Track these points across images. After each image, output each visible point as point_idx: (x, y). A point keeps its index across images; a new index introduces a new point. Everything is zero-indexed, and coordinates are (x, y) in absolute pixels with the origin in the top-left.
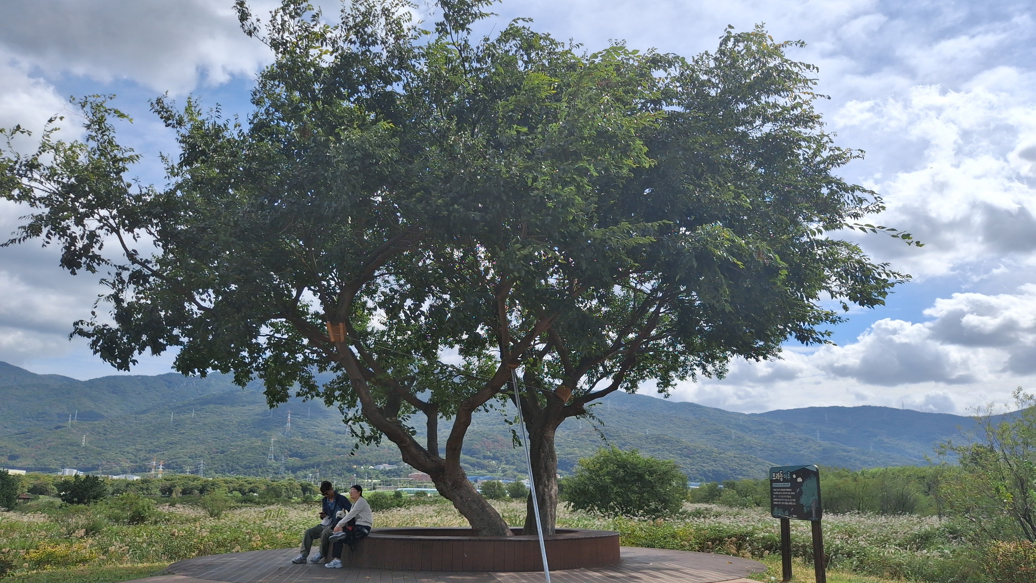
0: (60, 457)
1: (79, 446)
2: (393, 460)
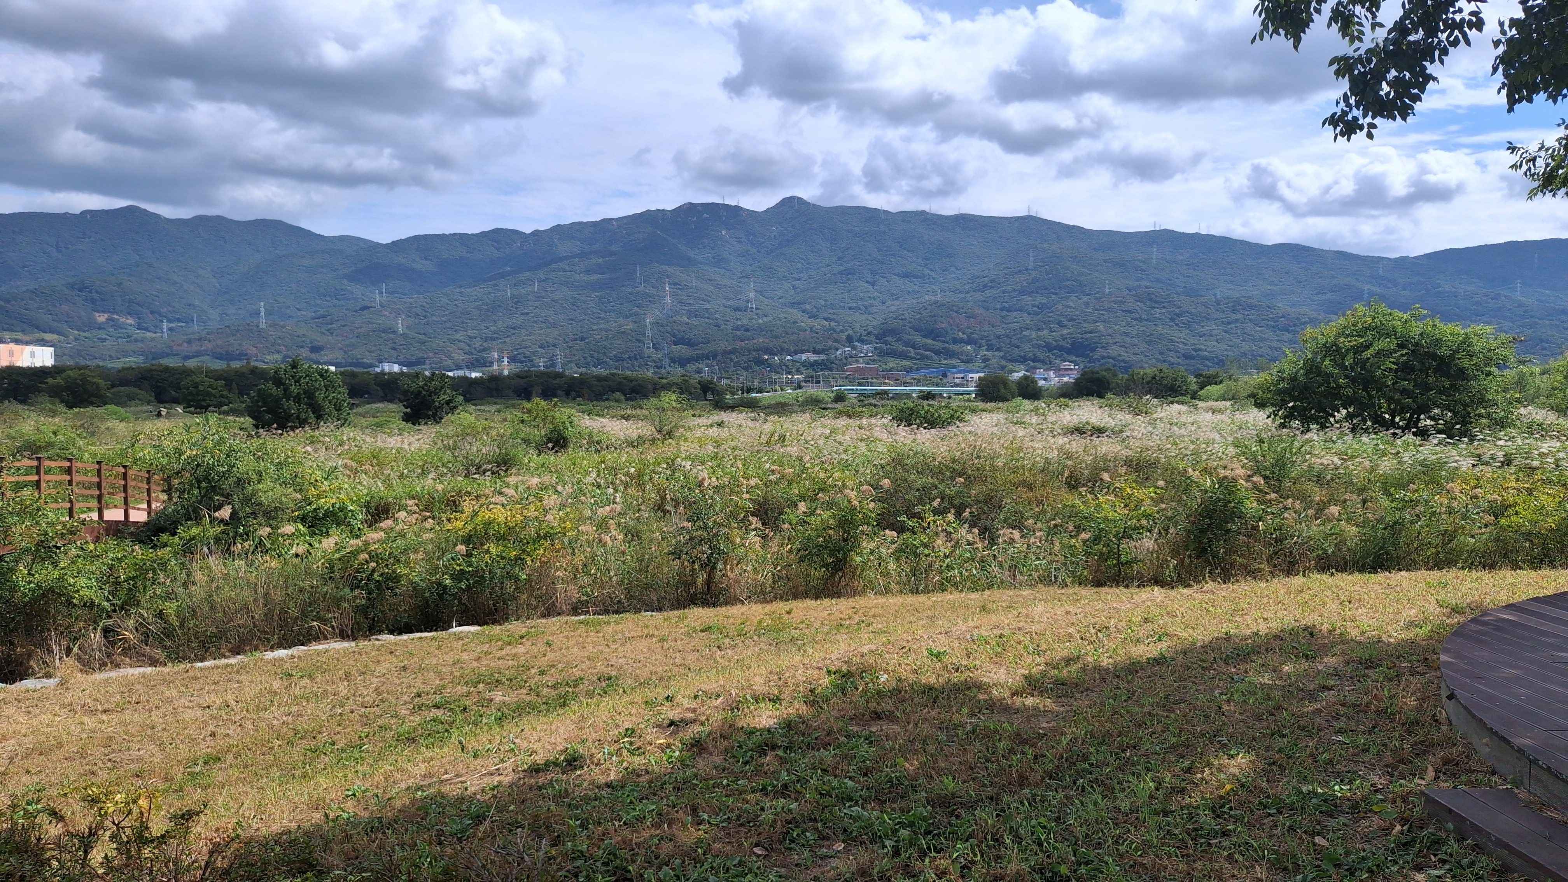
0: (373, 348)
1: (394, 332)
2: (819, 347)
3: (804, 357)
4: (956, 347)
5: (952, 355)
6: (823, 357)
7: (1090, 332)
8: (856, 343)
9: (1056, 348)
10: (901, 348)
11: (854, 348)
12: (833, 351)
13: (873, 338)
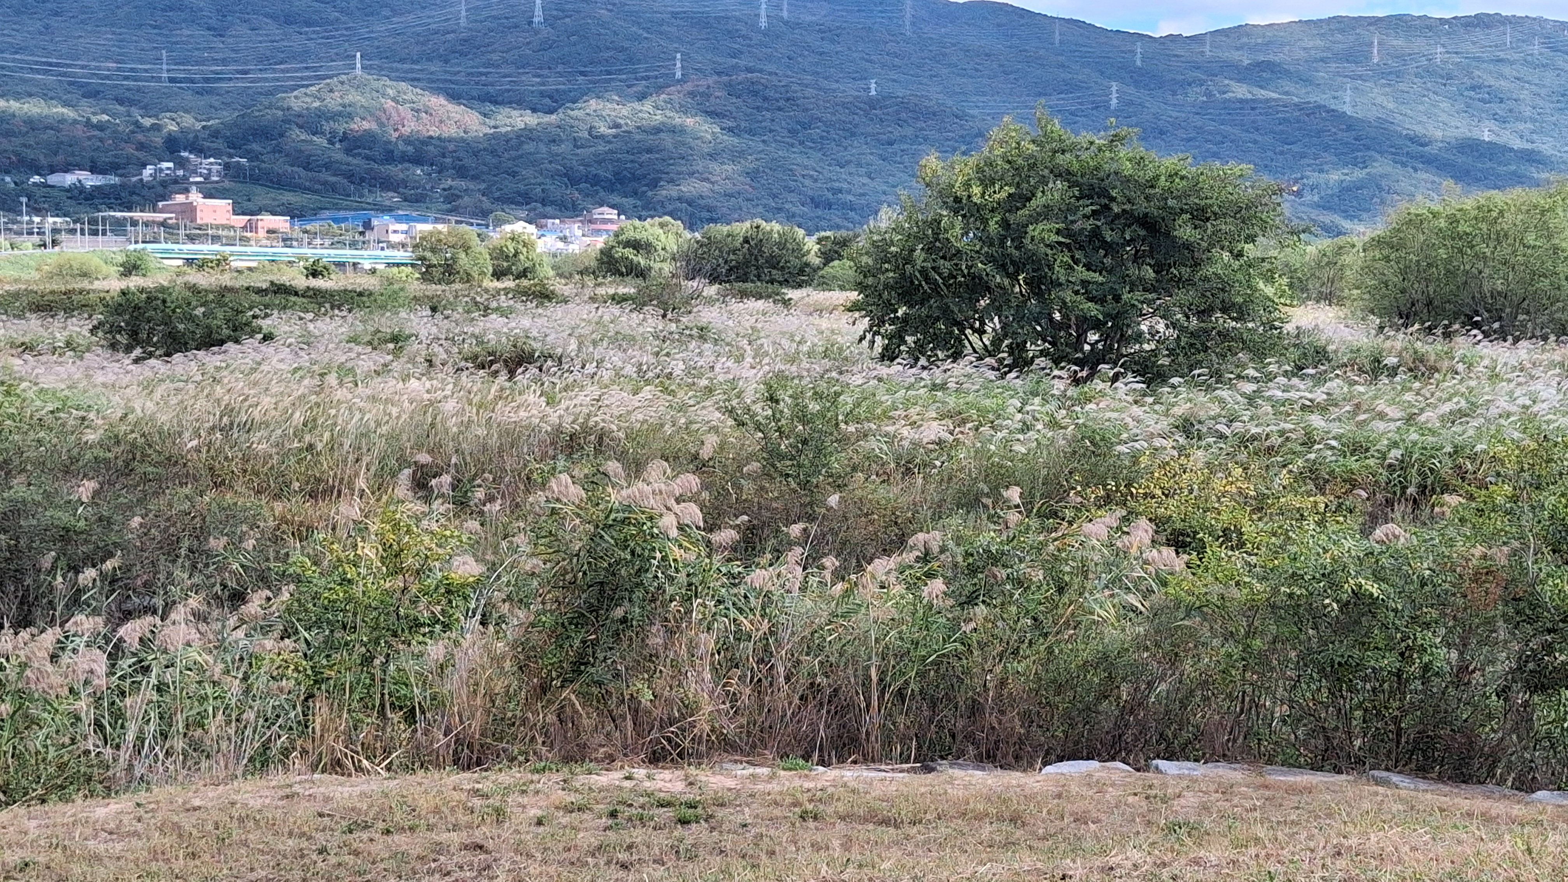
2: (104, 159)
3: (69, 179)
4: (395, 171)
5: (387, 184)
6: (113, 179)
7: (649, 151)
8: (185, 154)
9: (587, 179)
10: (281, 166)
11: (181, 163)
12: (131, 169)
13: (220, 144)
